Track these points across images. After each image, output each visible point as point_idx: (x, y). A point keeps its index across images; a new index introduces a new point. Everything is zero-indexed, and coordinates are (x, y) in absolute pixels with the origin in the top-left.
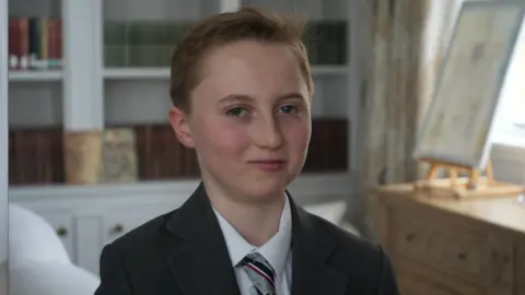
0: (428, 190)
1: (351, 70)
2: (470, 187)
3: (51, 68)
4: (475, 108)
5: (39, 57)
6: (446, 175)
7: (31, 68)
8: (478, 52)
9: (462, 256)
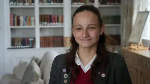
0: (130, 49)
1: (121, 25)
2: (138, 48)
3: (61, 25)
4: (139, 32)
5: (59, 23)
6: (135, 46)
7: (58, 25)
8: (140, 22)
9: (134, 61)
